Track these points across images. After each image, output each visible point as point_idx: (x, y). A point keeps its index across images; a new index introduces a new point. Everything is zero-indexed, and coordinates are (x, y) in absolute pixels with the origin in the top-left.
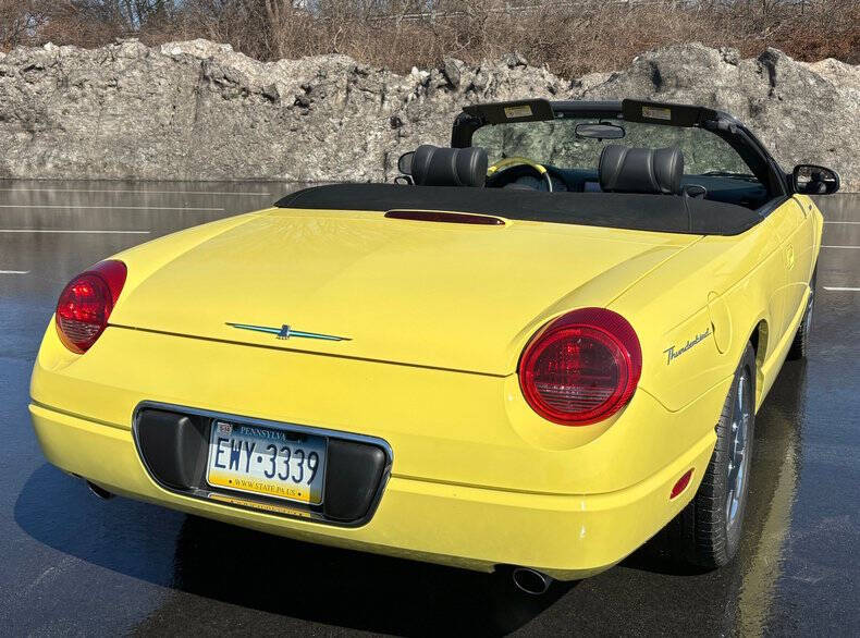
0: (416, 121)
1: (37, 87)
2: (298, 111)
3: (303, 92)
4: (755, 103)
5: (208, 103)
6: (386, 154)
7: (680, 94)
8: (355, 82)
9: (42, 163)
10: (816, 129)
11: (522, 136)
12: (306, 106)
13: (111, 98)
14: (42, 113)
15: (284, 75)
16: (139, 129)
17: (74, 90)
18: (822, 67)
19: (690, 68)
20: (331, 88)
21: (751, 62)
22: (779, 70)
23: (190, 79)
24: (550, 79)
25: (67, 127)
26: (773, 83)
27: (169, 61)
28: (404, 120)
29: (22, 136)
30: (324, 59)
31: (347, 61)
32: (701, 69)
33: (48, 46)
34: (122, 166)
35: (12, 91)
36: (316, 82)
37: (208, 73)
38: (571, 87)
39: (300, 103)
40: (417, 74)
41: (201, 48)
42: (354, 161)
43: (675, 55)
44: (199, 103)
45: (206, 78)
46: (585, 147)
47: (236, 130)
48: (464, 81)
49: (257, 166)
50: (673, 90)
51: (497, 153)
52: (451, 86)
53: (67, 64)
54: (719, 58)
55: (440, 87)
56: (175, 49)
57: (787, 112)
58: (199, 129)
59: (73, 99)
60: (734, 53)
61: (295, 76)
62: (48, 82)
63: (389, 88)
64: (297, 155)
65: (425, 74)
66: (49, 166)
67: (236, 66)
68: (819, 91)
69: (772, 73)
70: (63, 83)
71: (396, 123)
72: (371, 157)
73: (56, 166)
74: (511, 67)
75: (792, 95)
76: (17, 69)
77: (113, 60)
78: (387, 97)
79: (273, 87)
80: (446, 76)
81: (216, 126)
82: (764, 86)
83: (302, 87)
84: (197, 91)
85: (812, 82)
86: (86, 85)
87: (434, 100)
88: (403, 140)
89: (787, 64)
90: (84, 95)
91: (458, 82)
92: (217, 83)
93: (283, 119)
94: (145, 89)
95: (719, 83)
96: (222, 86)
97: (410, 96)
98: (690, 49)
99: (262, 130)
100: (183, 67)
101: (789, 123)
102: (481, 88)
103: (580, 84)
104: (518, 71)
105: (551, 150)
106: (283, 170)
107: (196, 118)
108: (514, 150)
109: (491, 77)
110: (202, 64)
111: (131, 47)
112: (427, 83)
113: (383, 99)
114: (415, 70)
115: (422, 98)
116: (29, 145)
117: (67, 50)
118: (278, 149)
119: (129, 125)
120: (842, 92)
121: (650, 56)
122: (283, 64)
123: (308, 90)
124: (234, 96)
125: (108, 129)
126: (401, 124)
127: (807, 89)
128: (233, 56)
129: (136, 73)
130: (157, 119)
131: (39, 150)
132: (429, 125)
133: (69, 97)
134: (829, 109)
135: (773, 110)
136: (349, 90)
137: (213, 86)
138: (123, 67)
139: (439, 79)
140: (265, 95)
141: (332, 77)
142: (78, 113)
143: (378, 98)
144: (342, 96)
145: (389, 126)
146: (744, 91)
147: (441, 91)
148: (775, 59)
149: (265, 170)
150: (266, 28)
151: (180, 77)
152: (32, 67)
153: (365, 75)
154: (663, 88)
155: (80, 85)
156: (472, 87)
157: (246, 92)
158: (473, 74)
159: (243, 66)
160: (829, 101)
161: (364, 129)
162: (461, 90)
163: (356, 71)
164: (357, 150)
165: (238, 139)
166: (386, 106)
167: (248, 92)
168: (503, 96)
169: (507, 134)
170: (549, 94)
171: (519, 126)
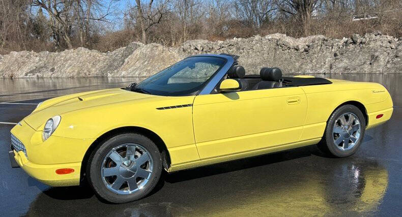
0: (342, 54)
1: (232, 50)
2: (305, 53)
3: (307, 47)
5: (278, 52)
6: (331, 65)
8: (324, 43)
11: (377, 57)
12: (307, 51)
13: (251, 52)
15: (301, 43)
16: (258, 61)
17: (241, 50)
20: (316, 45)
23: (273, 46)
24: (390, 38)
27: (268, 41)
30: (314, 37)
31: (322, 37)
33: (235, 38)
34: (253, 71)
36: (311, 44)
37: (279, 43)
38: (398, 41)
39: (306, 51)
40: (345, 39)
41: (277, 36)
42: (321, 67)
44: (275, 52)
45: (278, 45)
46: (399, 60)
47: (286, 59)
48: (359, 41)
49: (291, 70)
51: (368, 63)
52: (354, 43)
53: (240, 43)
55: (350, 43)
56: (269, 37)
58: (275, 60)
59: (241, 53)
61: (305, 42)
62: (234, 49)
63: (334, 44)
64: (303, 66)
65: (347, 39)
67: (287, 41)
70: (238, 49)
71: (335, 55)
72: (327, 66)
74: (376, 35)
76: (227, 46)
77: (252, 41)
78: (334, 47)
79: (298, 46)
80: (353, 40)
81: (280, 59)
84: (275, 49)
86: (245, 49)
87: (349, 47)
88: (337, 60)
90: (244, 52)
91: (357, 41)
93: (300, 55)
94: (260, 49)
96: (282, 47)
97: (341, 46)
99: (293, 59)
100: (272, 42)
102: (364, 43)
104: (378, 37)
105: (387, 61)
106: (299, 71)
107: (274, 57)
108: (374, 62)
109: (368, 39)
110: (277, 41)
111: (257, 37)
112: (346, 42)
113: (332, 48)
115: (344, 47)
117: (240, 39)
118: (297, 64)
119: (255, 60)
122: (302, 39)
123: (309, 46)
124: (286, 50)
126: (337, 55)
128: (286, 38)
129: (258, 45)
130: (263, 57)
132: (346, 55)
136: (321, 46)
137: (280, 47)
138: (255, 43)
139: (350, 41)
140: (295, 49)
141: (316, 42)
143: (331, 48)
144: (319, 48)
145: (333, 56)
147: (351, 45)
149: (293, 71)
150: (301, 25)
151: (270, 45)
152: (231, 45)
153: (327, 41)
155: (243, 49)
156: (361, 43)
157: (289, 48)
158: (362, 39)
159: (289, 40)
161: (325, 57)
162: (358, 44)
163: (324, 39)
164: (322, 64)
165: (286, 62)
166: (333, 50)
167: (290, 48)
168: (372, 45)
169: (373, 56)
170: (389, 44)
171: (376, 54)
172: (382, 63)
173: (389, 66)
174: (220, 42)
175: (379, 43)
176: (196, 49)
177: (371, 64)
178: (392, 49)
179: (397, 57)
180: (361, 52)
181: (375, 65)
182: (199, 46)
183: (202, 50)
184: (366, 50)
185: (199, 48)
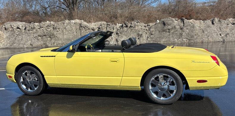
0: (121, 33)
1: (50, 30)
4: (181, 27)
5: (83, 31)
6: (117, 39)
7: (169, 26)
8: (108, 26)
9: (54, 43)
10: (192, 31)
11: (141, 35)
13: (65, 31)
14: (53, 34)
16: (71, 37)
17: (58, 30)
18: (191, 21)
19: (170, 22)
20: (104, 28)
21: (179, 20)
22: (185, 22)
23: (78, 27)
24: (144, 24)
25: (58, 37)
26: (184, 24)
27: (74, 24)
28: (119, 33)
29: (49, 39)
30: (100, 22)
31: (105, 23)
32: (172, 22)
33: (48, 22)
35: (45, 30)
36: (100, 27)
37: (82, 26)
40: (119, 25)
41: (78, 21)
43: (167, 19)
44: (81, 31)
45: (81, 27)
46: (153, 36)
48: (129, 25)
50: (167, 26)
51: (137, 38)
52: (127, 26)
53: (55, 25)
54: (174, 20)
56: (73, 21)
57: (187, 29)
59: (58, 31)
60: (177, 19)
61: (96, 26)
62: (52, 28)
63: (114, 27)
66: (55, 44)
68: (192, 25)
69: (184, 22)
70: (55, 29)
71: (117, 34)
72: (114, 40)
73: (57, 44)
74: (137, 23)
75: (188, 26)
76: (45, 26)
77: (64, 24)
79: (94, 28)
80: (126, 25)
82: (182, 24)
83: (98, 28)
84: (80, 29)
85: (190, 23)
86: (60, 29)
88: (119, 37)
89: (186, 21)
90: (60, 31)
92: (84, 27)
94: (71, 29)
95: (175, 24)
96: (85, 28)
97: (119, 29)
98: (169, 19)
100: (76, 25)
101: (188, 31)
103: (149, 25)
104: (138, 23)
105: (147, 37)
107: (81, 34)
108: (140, 37)
109: (134, 25)
110: (80, 24)
111: (67, 21)
112: (122, 26)
113: (113, 29)
114: (117, 24)
115: (121, 29)
116: (50, 40)
117: (52, 22)
119: (69, 36)
120: (195, 25)
121: (162, 20)
122: (93, 23)
124: (87, 30)
125: (65, 37)
127: (190, 25)
129: (68, 26)
130: (74, 34)
131: (53, 41)
132: (124, 34)
133: (57, 31)
134: (193, 28)
135: (185, 28)
136: (106, 28)
137: (83, 28)
138: (66, 25)
139: (124, 25)
140: (92, 29)
141: (103, 26)
142: (59, 34)
143: (112, 29)
144: (105, 29)
145: (115, 34)
146: (179, 25)
147: (125, 28)
148: (184, 20)
151: (76, 27)
152: (48, 26)
154: (165, 25)
155: (59, 29)
156: (131, 26)
158: (130, 24)
159: (85, 23)
160: (193, 27)
162: (128, 27)
163: (108, 24)
167: (89, 29)
168: (136, 28)
169: (138, 35)
170: (145, 27)
171: (140, 33)
172: (145, 38)
173: (149, 39)
174: (36, 24)
175: (140, 27)
176: (18, 28)
177: (139, 39)
178: (147, 30)
179: (152, 34)
180: (131, 32)
181: (141, 39)
182: (21, 26)
183: (25, 29)
184: (134, 31)
185: (21, 28)
